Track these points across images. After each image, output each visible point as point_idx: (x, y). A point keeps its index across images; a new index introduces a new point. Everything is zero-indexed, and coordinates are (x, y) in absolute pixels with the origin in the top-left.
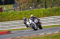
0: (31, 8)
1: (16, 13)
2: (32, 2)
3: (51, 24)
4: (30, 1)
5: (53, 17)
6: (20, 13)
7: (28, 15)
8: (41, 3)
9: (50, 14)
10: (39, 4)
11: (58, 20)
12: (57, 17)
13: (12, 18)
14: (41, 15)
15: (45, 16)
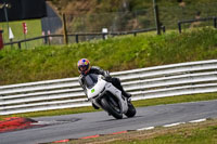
1: (53, 52)
2: (111, 11)
4: (101, 6)
6: (68, 52)
7: (97, 60)
8: (144, 13)
9: (173, 53)
10: (134, 16)
13: (39, 70)
14: (142, 58)
15: (156, 60)
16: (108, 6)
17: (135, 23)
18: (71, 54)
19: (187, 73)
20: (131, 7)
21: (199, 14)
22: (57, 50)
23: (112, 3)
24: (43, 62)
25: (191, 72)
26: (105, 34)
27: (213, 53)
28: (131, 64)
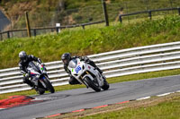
0: (58, 25)
1: (20, 44)
3: (130, 70)
5: (136, 50)
7: (58, 48)
9: (122, 41)
11: (151, 58)
13: (9, 59)
14: (95, 45)
15: (108, 46)
16: (47, 6)
18: (35, 45)
19: (137, 56)
20: (65, 6)
22: (23, 42)
23: (50, 4)
24: (13, 52)
25: (141, 55)
26: (57, 28)
27: (155, 39)
28: (87, 51)
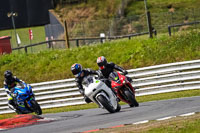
0: (102, 35)
1: (56, 55)
2: (108, 18)
6: (70, 55)
8: (137, 19)
10: (128, 22)
12: (190, 64)
14: (136, 59)
15: (149, 60)
16: (106, 13)
17: (130, 28)
18: (72, 57)
21: (186, 19)
22: (60, 54)
23: (109, 11)
24: (48, 64)
25: (181, 71)
26: (102, 38)
28: (126, 65)
